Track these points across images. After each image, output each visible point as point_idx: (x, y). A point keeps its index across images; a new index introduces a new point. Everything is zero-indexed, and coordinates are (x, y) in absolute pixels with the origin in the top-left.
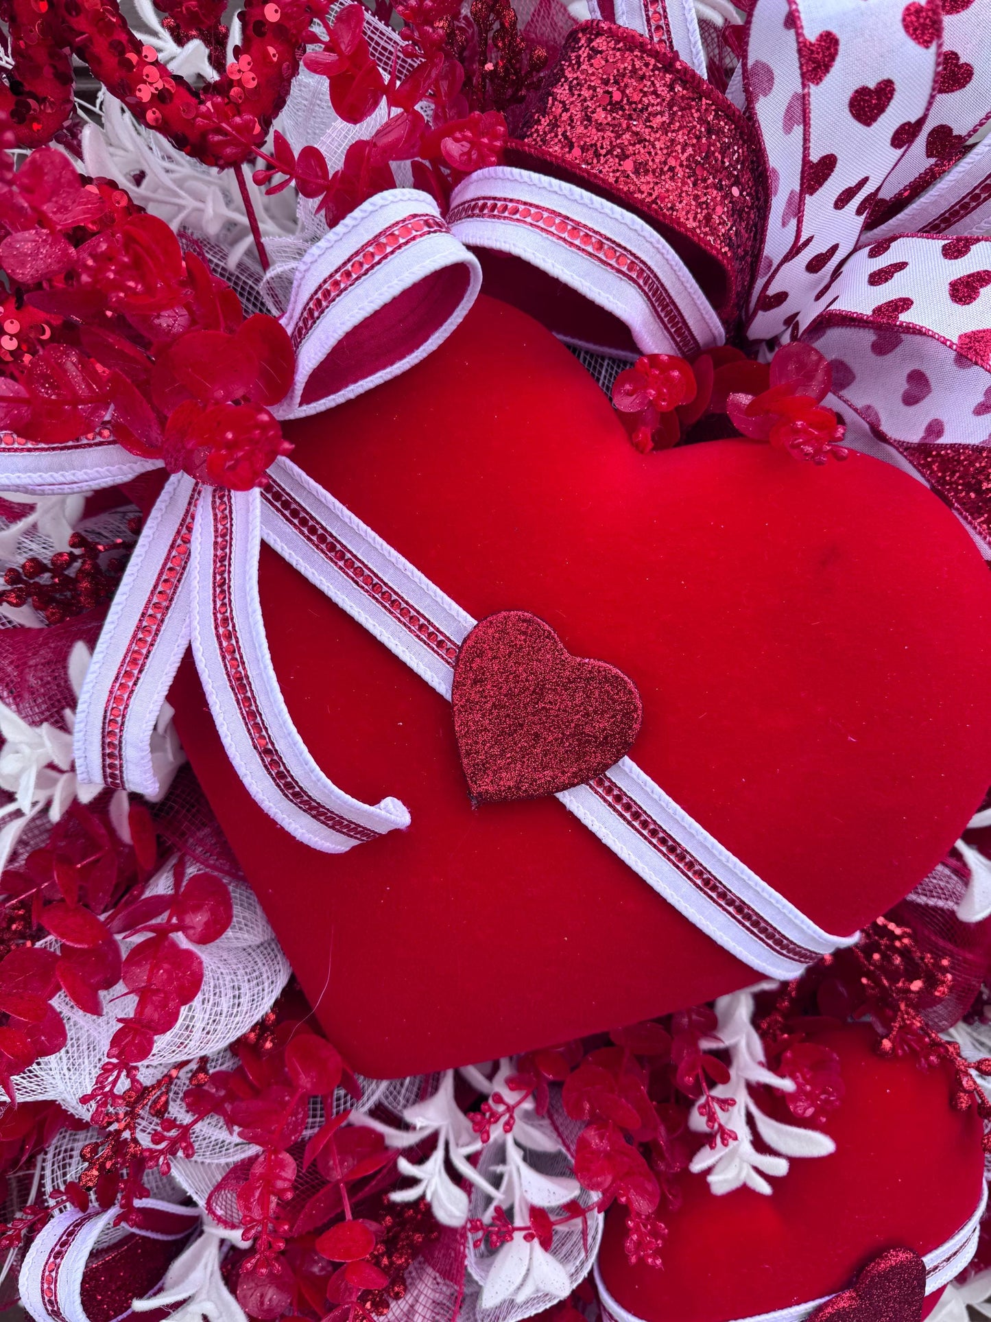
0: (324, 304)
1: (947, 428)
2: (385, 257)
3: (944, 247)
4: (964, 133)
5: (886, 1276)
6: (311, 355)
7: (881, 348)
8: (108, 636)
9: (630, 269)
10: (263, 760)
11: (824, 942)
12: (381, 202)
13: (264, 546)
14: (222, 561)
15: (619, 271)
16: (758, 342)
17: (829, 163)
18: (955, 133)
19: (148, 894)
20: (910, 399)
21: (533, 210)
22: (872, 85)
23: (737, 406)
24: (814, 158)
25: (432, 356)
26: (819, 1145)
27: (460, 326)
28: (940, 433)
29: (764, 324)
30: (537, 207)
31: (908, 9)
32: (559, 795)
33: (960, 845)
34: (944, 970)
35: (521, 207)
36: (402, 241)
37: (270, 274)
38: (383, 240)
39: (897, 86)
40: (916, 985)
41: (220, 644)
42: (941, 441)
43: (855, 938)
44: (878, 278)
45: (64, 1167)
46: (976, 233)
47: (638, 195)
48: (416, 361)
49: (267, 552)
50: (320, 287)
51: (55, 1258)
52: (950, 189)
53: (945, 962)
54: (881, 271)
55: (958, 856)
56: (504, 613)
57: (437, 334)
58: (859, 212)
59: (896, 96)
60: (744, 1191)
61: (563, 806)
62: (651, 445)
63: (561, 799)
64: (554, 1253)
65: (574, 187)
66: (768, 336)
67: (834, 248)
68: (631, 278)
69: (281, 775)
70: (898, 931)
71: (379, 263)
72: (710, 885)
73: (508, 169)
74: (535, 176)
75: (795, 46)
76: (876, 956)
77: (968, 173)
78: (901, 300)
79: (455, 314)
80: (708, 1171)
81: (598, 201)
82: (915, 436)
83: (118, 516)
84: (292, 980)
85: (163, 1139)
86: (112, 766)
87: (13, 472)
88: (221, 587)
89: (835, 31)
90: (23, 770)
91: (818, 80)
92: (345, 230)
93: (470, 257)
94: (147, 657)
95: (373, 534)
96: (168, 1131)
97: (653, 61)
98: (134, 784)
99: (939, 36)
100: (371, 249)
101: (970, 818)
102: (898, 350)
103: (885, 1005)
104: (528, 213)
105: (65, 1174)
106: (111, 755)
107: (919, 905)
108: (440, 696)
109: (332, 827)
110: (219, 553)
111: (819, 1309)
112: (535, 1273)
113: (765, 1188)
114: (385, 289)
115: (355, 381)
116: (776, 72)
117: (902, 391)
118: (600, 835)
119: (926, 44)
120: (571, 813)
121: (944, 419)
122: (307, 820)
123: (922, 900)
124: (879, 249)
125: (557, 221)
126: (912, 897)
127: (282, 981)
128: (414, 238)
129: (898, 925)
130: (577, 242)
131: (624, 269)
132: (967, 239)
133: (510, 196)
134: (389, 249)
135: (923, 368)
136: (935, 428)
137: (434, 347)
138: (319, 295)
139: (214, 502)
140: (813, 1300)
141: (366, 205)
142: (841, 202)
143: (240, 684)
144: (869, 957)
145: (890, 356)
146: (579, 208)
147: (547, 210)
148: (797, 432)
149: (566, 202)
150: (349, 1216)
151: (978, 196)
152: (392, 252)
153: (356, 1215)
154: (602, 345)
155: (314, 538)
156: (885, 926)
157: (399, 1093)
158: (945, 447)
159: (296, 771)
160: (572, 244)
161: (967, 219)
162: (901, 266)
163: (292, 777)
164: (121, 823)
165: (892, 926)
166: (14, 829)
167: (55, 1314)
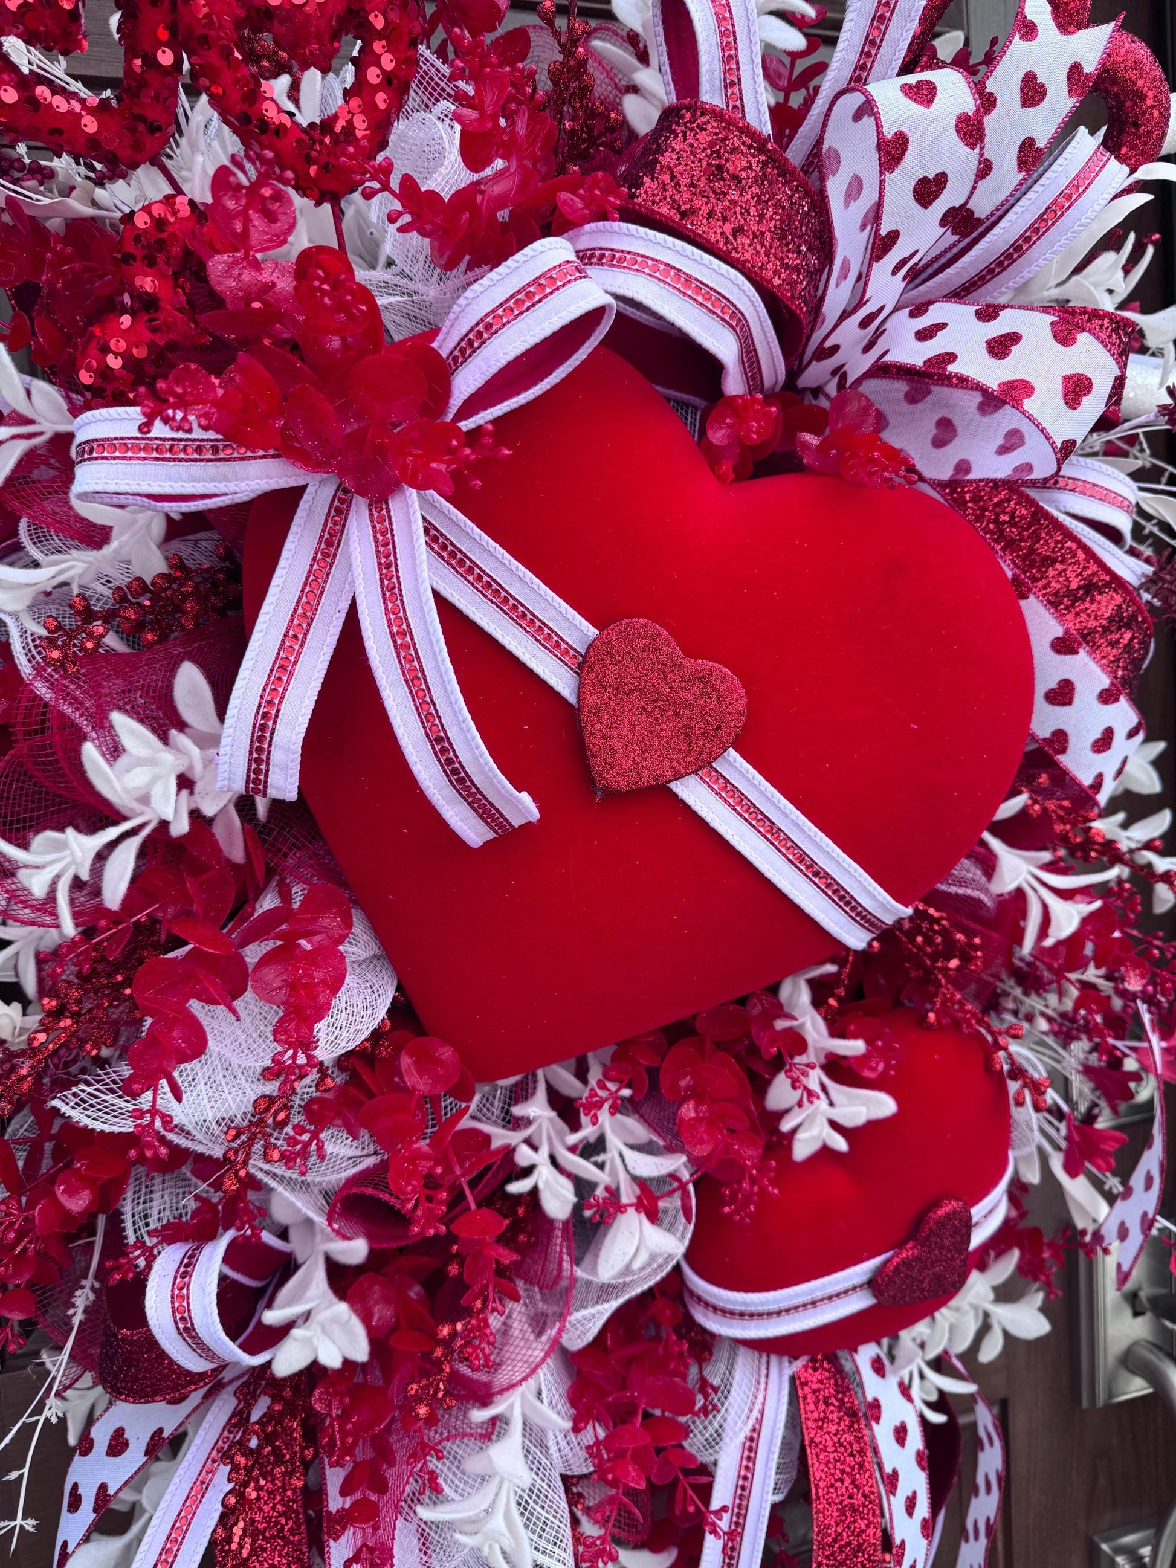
0: (485, 335)
1: (973, 466)
2: (545, 297)
3: (977, 312)
4: (983, 216)
5: (941, 1223)
7: (912, 398)
8: (257, 645)
9: (731, 318)
10: (433, 748)
12: (541, 249)
15: (723, 319)
16: (805, 389)
17: (894, 236)
18: (976, 215)
19: (259, 911)
20: (939, 443)
21: (650, 263)
22: (931, 176)
23: (806, 445)
24: (883, 232)
25: (555, 388)
26: (883, 1105)
27: (583, 362)
28: (968, 470)
29: (816, 373)
30: (653, 259)
31: (959, 117)
32: (672, 785)
33: (986, 836)
34: (976, 948)
35: (639, 259)
36: (559, 283)
38: (543, 281)
39: (950, 178)
40: (954, 963)
41: (395, 642)
42: (970, 477)
44: (925, 335)
45: (146, 1217)
46: (1002, 300)
47: (734, 254)
48: (541, 392)
50: (482, 320)
51: (182, 1277)
52: (971, 263)
53: (977, 941)
54: (925, 329)
55: (984, 844)
56: (625, 621)
57: (561, 369)
58: (904, 279)
59: (948, 185)
60: (826, 1152)
61: (676, 795)
62: (732, 476)
63: (675, 789)
64: (660, 1225)
65: (685, 245)
66: (814, 385)
67: (882, 308)
68: (731, 326)
70: (936, 914)
71: (540, 301)
73: (624, 225)
74: (651, 233)
75: (874, 140)
76: (919, 939)
77: (986, 250)
78: (947, 354)
79: (581, 351)
80: (794, 1131)
81: (707, 258)
82: (945, 474)
83: (189, 544)
85: (297, 1142)
86: (257, 771)
87: (176, 481)
89: (906, 131)
90: (155, 779)
91: (892, 170)
92: (507, 271)
93: (610, 300)
94: (295, 663)
95: (502, 550)
96: (301, 1134)
97: (749, 142)
98: (277, 788)
99: (982, 141)
100: (532, 289)
101: (996, 808)
102: (928, 399)
103: (927, 984)
104: (645, 266)
105: (147, 1225)
106: (258, 760)
107: (950, 894)
108: (565, 700)
109: (480, 816)
110: (383, 560)
111: (885, 1263)
112: (647, 1242)
113: (840, 1144)
114: (546, 324)
115: (485, 409)
116: (842, 157)
117: (930, 436)
118: (708, 819)
119: (972, 146)
120: (683, 802)
121: (971, 458)
122: (464, 809)
123: (953, 889)
124: (919, 310)
125: (672, 273)
126: (943, 887)
127: (391, 992)
128: (569, 282)
129: (937, 910)
130: (689, 292)
131: (727, 318)
132: (994, 306)
133: (627, 249)
134: (548, 290)
135: (950, 416)
136: (963, 467)
137: (557, 381)
138: (481, 327)
139: (371, 515)
140: (880, 1254)
141: (528, 250)
142: (895, 271)
144: (913, 941)
145: (921, 405)
146: (691, 263)
147: (662, 263)
148: (874, 461)
149: (679, 258)
150: (473, 1206)
151: (993, 270)
152: (551, 293)
153: (479, 1205)
154: (669, 388)
155: (444, 554)
156: (925, 911)
157: (492, 1105)
158: (971, 481)
160: (685, 294)
161: (983, 290)
162: (943, 326)
163: (460, 763)
164: (231, 842)
165: (931, 911)
166: (132, 845)
167: (187, 1331)
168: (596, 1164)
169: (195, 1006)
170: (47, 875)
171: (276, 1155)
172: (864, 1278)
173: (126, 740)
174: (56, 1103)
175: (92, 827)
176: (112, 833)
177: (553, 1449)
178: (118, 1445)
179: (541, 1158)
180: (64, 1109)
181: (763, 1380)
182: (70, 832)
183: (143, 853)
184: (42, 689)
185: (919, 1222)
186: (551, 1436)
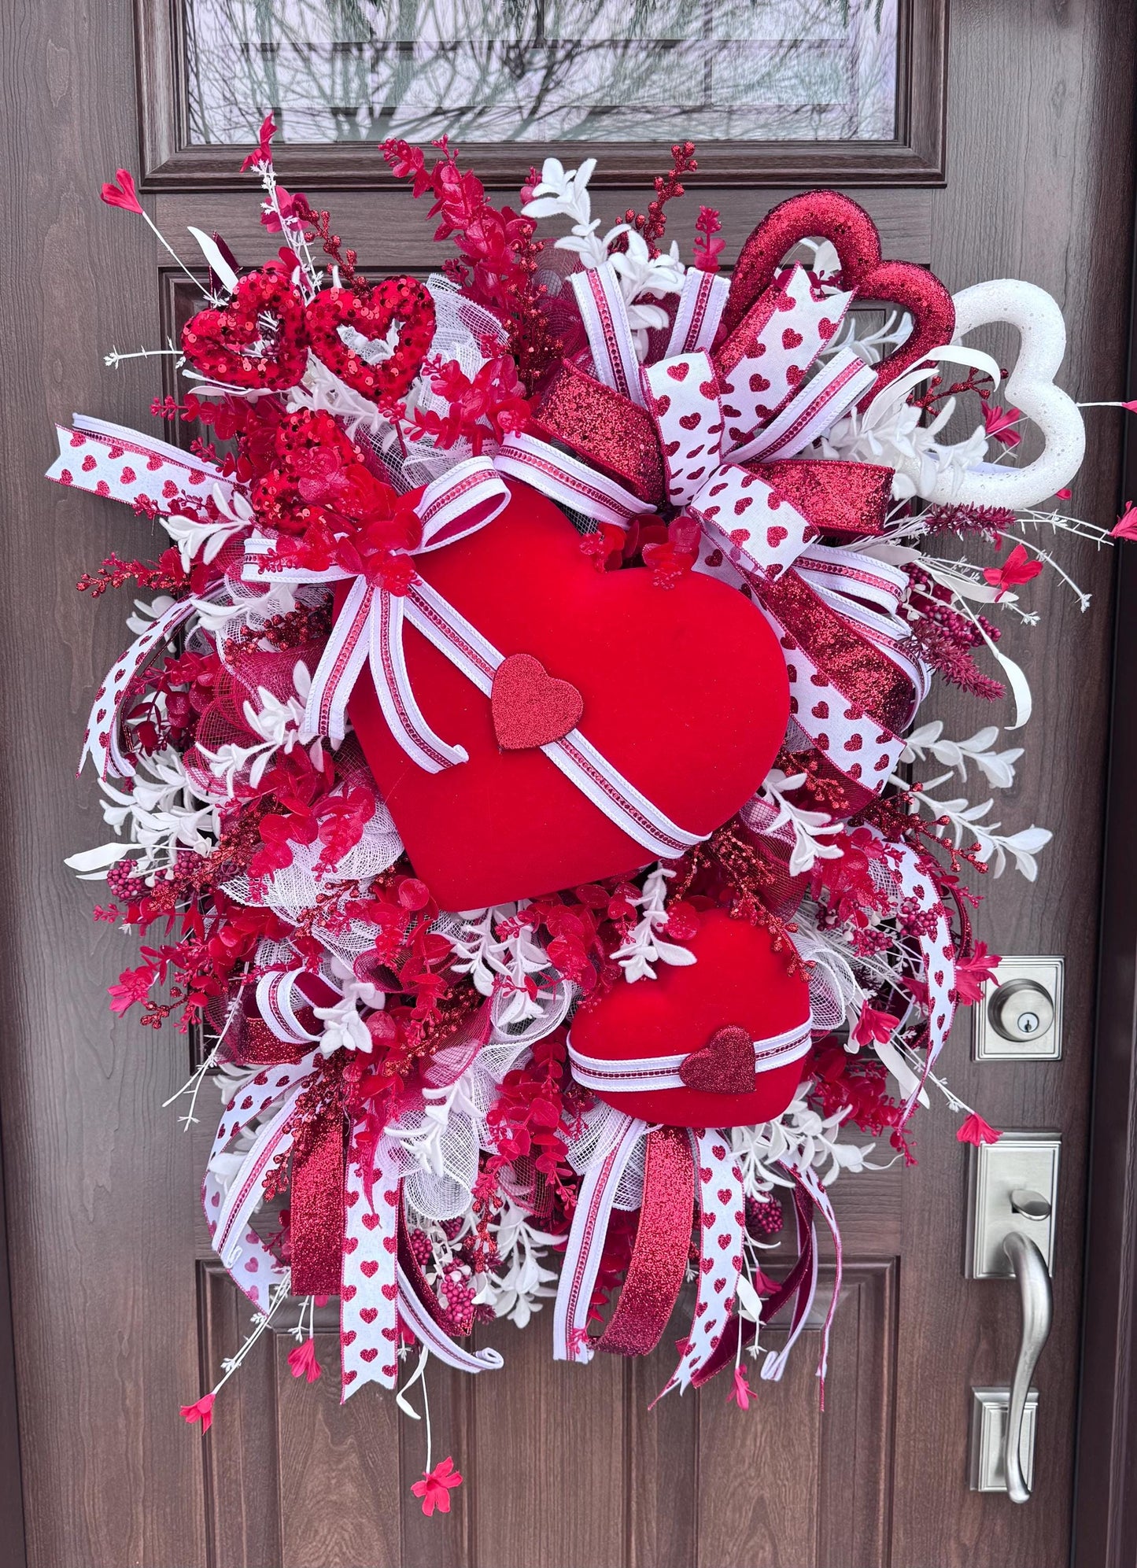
3: (745, 477)
5: (725, 1039)
6: (430, 529)
10: (400, 718)
11: (691, 839)
13: (405, 619)
14: (385, 623)
19: (331, 795)
21: (539, 461)
24: (668, 443)
26: (686, 957)
27: (495, 518)
31: (701, 385)
32: (543, 748)
36: (480, 480)
37: (406, 463)
38: (470, 480)
41: (383, 663)
43: (708, 837)
49: (406, 623)
56: (517, 655)
60: (644, 980)
61: (544, 753)
62: (605, 569)
63: (543, 750)
68: (584, 494)
69: (408, 726)
72: (602, 783)
84: (404, 854)
86: (323, 723)
88: (384, 635)
90: (276, 723)
91: (662, 415)
93: (506, 488)
94: (344, 669)
98: (330, 733)
104: (535, 462)
106: (324, 717)
108: (485, 696)
109: (433, 758)
110: (384, 619)
111: (686, 1059)
112: (526, 1009)
115: (440, 541)
120: (546, 756)
127: (399, 853)
134: (472, 485)
139: (380, 597)
143: (391, 682)
155: (426, 613)
159: (415, 724)
163: (413, 726)
164: (317, 760)
165: (740, 843)
166: (266, 756)
167: (276, 1011)
168: (509, 968)
169: (289, 842)
170: (223, 767)
171: (323, 923)
172: (676, 1066)
173: (265, 702)
174: (222, 887)
175: (245, 746)
176: (256, 749)
177: (475, 1129)
178: (247, 1104)
179: (477, 957)
180: (226, 890)
181: (622, 1131)
182: (234, 745)
183: (272, 760)
184: (230, 668)
185: (712, 1036)
186: (473, 1120)
